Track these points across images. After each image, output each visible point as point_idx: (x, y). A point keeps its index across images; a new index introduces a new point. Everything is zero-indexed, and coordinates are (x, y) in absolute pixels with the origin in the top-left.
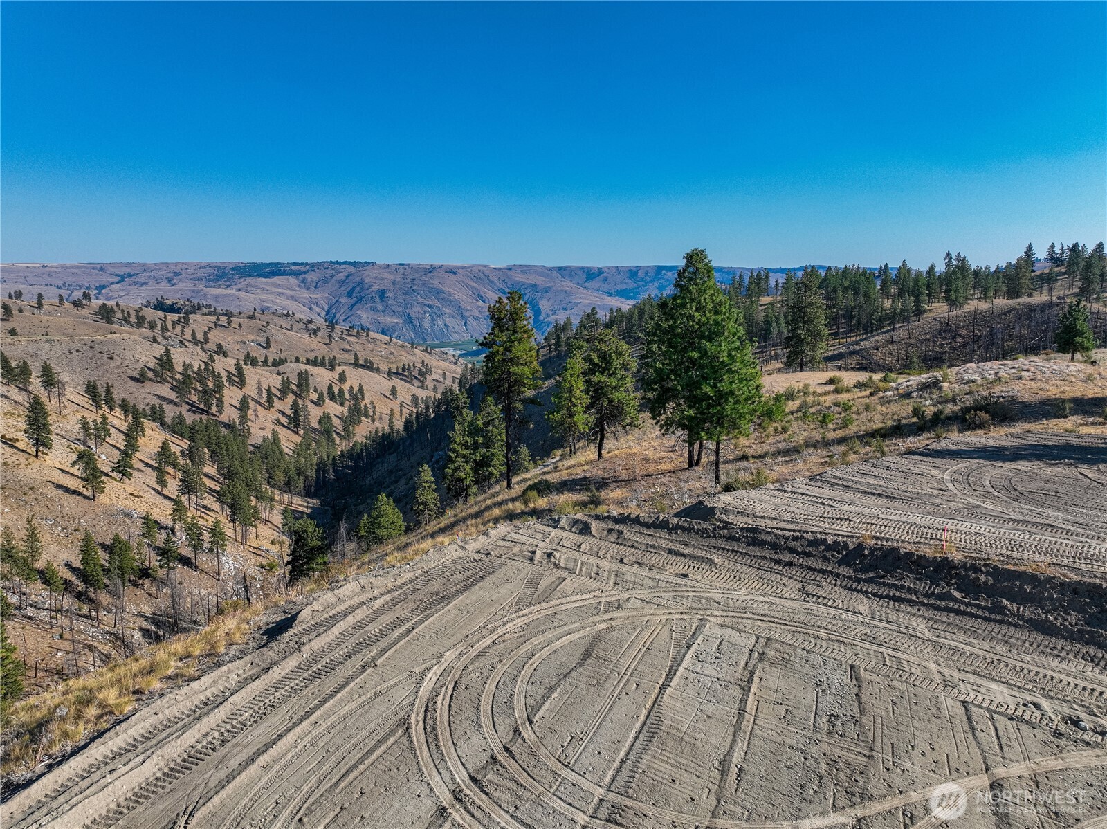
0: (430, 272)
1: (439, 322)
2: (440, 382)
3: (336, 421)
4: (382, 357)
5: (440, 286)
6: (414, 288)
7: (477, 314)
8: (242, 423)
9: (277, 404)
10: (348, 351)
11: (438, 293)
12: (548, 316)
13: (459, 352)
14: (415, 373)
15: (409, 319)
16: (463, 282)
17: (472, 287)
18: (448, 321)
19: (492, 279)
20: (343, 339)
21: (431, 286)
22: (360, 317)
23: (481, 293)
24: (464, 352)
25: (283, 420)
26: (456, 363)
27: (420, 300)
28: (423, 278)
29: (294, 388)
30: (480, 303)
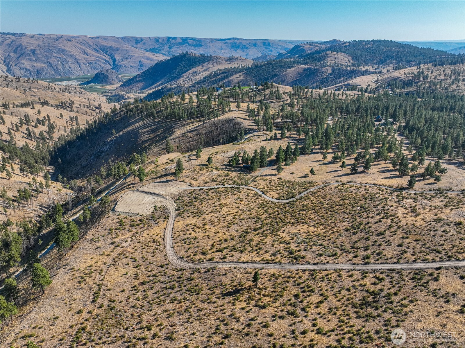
0: (57, 40)
1: (66, 66)
2: (79, 108)
3: (45, 134)
4: (50, 97)
5: (64, 47)
6: (50, 48)
7: (85, 62)
8: (12, 140)
9: (21, 129)
10: (34, 96)
11: (63, 51)
12: (120, 62)
13: (79, 82)
14: (67, 104)
15: (50, 65)
16: (75, 45)
17: (80, 48)
18: (71, 65)
19: (90, 43)
20: (31, 90)
21: (59, 47)
22: (23, 64)
23: (86, 51)
24: (82, 82)
25: (25, 136)
26: (81, 93)
27: (55, 55)
28: (54, 43)
29: (25, 122)
30: (86, 56)
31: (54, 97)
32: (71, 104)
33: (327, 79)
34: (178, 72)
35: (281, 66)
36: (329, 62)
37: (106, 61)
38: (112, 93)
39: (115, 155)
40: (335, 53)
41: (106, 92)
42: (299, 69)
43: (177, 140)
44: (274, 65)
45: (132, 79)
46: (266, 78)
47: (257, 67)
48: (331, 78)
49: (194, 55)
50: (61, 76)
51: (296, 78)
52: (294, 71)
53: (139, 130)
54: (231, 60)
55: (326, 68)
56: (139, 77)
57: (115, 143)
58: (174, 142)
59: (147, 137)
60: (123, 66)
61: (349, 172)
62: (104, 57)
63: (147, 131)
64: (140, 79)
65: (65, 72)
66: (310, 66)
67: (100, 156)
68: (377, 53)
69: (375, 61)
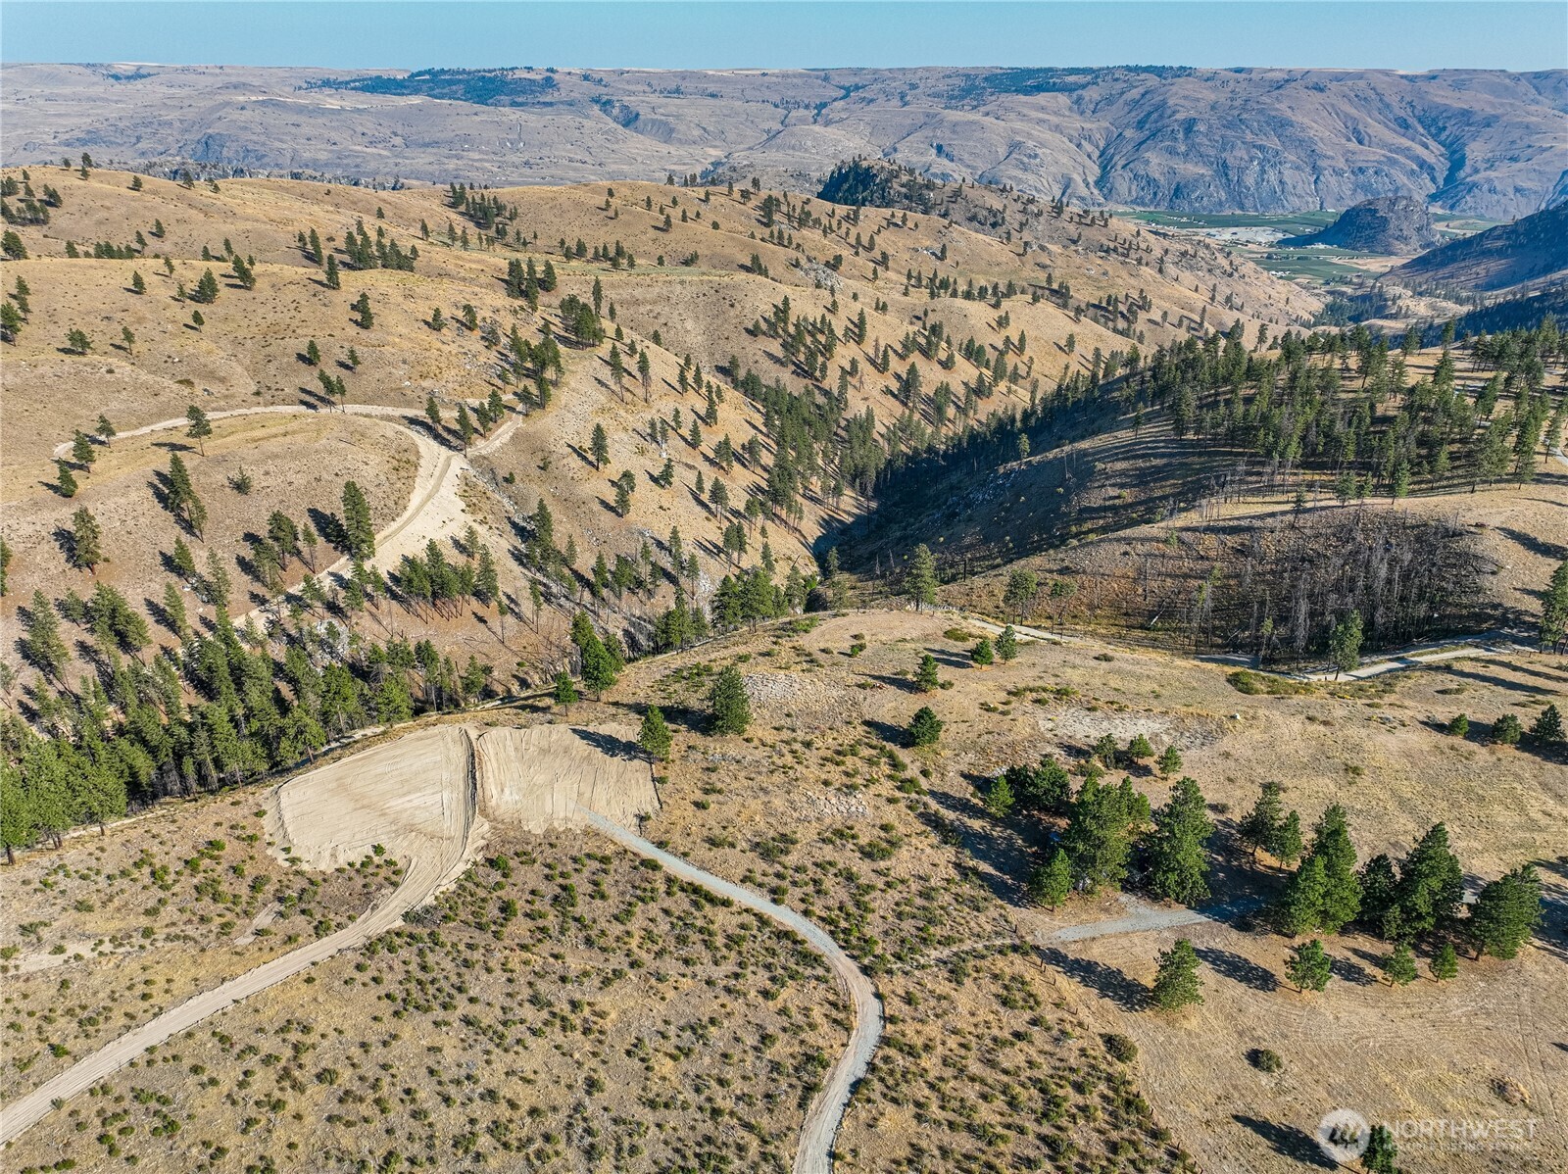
0: (1279, 88)
1: (1272, 176)
2: (1156, 324)
3: (958, 388)
5: (1289, 113)
6: (1244, 116)
7: (1341, 164)
8: (841, 393)
10: (1043, 267)
11: (1281, 125)
12: (1476, 171)
15: (1223, 168)
16: (1333, 105)
17: (1347, 115)
18: (1289, 175)
19: (1387, 99)
21: (1273, 113)
22: (1147, 162)
23: (1361, 127)
24: (1288, 236)
25: (895, 387)
27: (1249, 137)
28: (1264, 99)
30: (1353, 145)
31: (1100, 278)
32: (1140, 306)
37: (1421, 163)
38: (1361, 285)
41: (1343, 280)
50: (1242, 208)
56: (1499, 238)
57: (1012, 486)
59: (1111, 498)
60: (1486, 187)
62: (1420, 150)
64: (1500, 244)
65: (1260, 198)
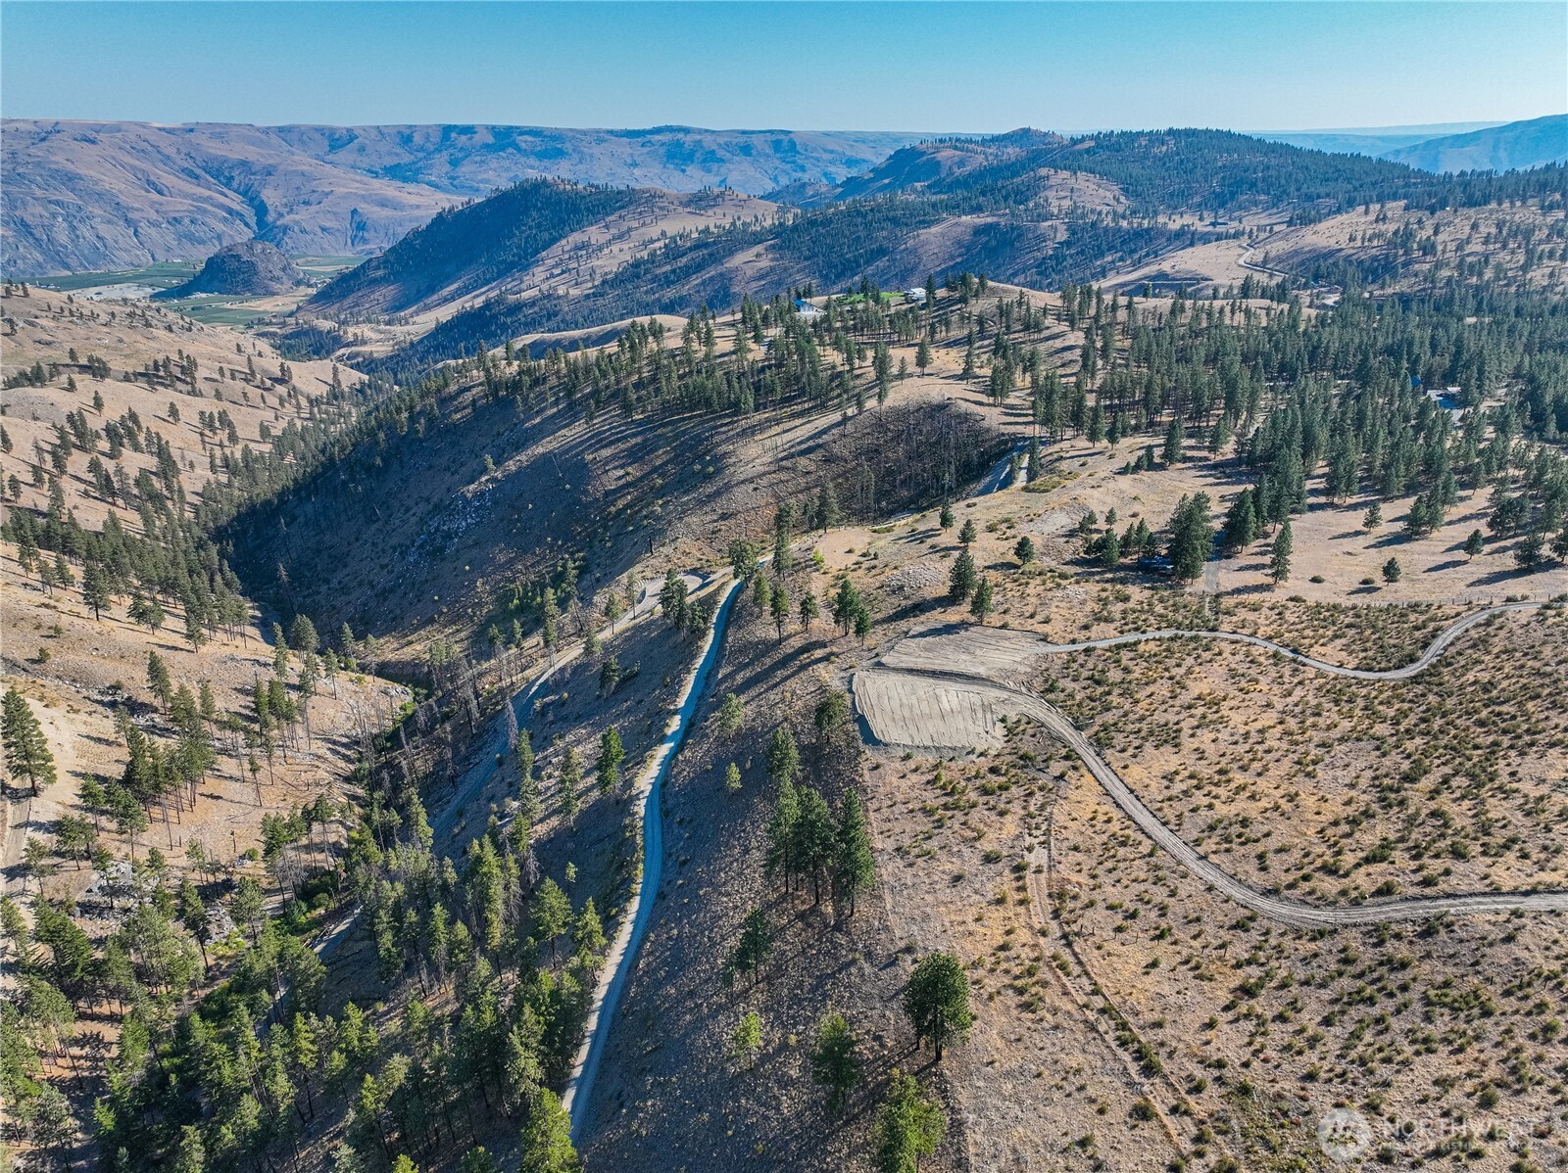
0: (43, 139)
1: (84, 231)
2: (216, 381)
3: (153, 480)
4: (107, 347)
5: (70, 167)
6: (21, 170)
7: (154, 216)
9: (69, 468)
10: (48, 344)
11: (69, 179)
12: (281, 215)
13: (149, 290)
15: (25, 229)
16: (113, 158)
17: (133, 167)
18: (103, 229)
19: (165, 151)
20: (31, 324)
21: (53, 166)
23: (152, 178)
24: (158, 290)
25: (91, 490)
26: (190, 330)
27: (39, 193)
28: (32, 151)
29: (73, 439)
30: (155, 196)
31: (121, 346)
32: (189, 368)
33: (1058, 258)
34: (519, 247)
35: (895, 221)
36: (1055, 203)
37: (230, 211)
38: (284, 324)
39: (508, 545)
40: (1066, 174)
41: (261, 322)
42: (959, 229)
43: (764, 482)
44: (870, 217)
45: (355, 274)
46: (848, 260)
47: (812, 223)
48: (1071, 256)
49: (568, 187)
50: (67, 267)
51: (952, 258)
52: (943, 235)
53: (583, 451)
54: (699, 202)
55: (1049, 223)
56: (378, 268)
57: (496, 503)
58: (755, 489)
59: (620, 478)
60: (296, 229)
61: (1509, 562)
62: (222, 199)
63: (614, 457)
64: (381, 273)
65: (83, 255)
66: (995, 219)
67: (442, 549)
68: (1199, 172)
69: (1197, 199)
